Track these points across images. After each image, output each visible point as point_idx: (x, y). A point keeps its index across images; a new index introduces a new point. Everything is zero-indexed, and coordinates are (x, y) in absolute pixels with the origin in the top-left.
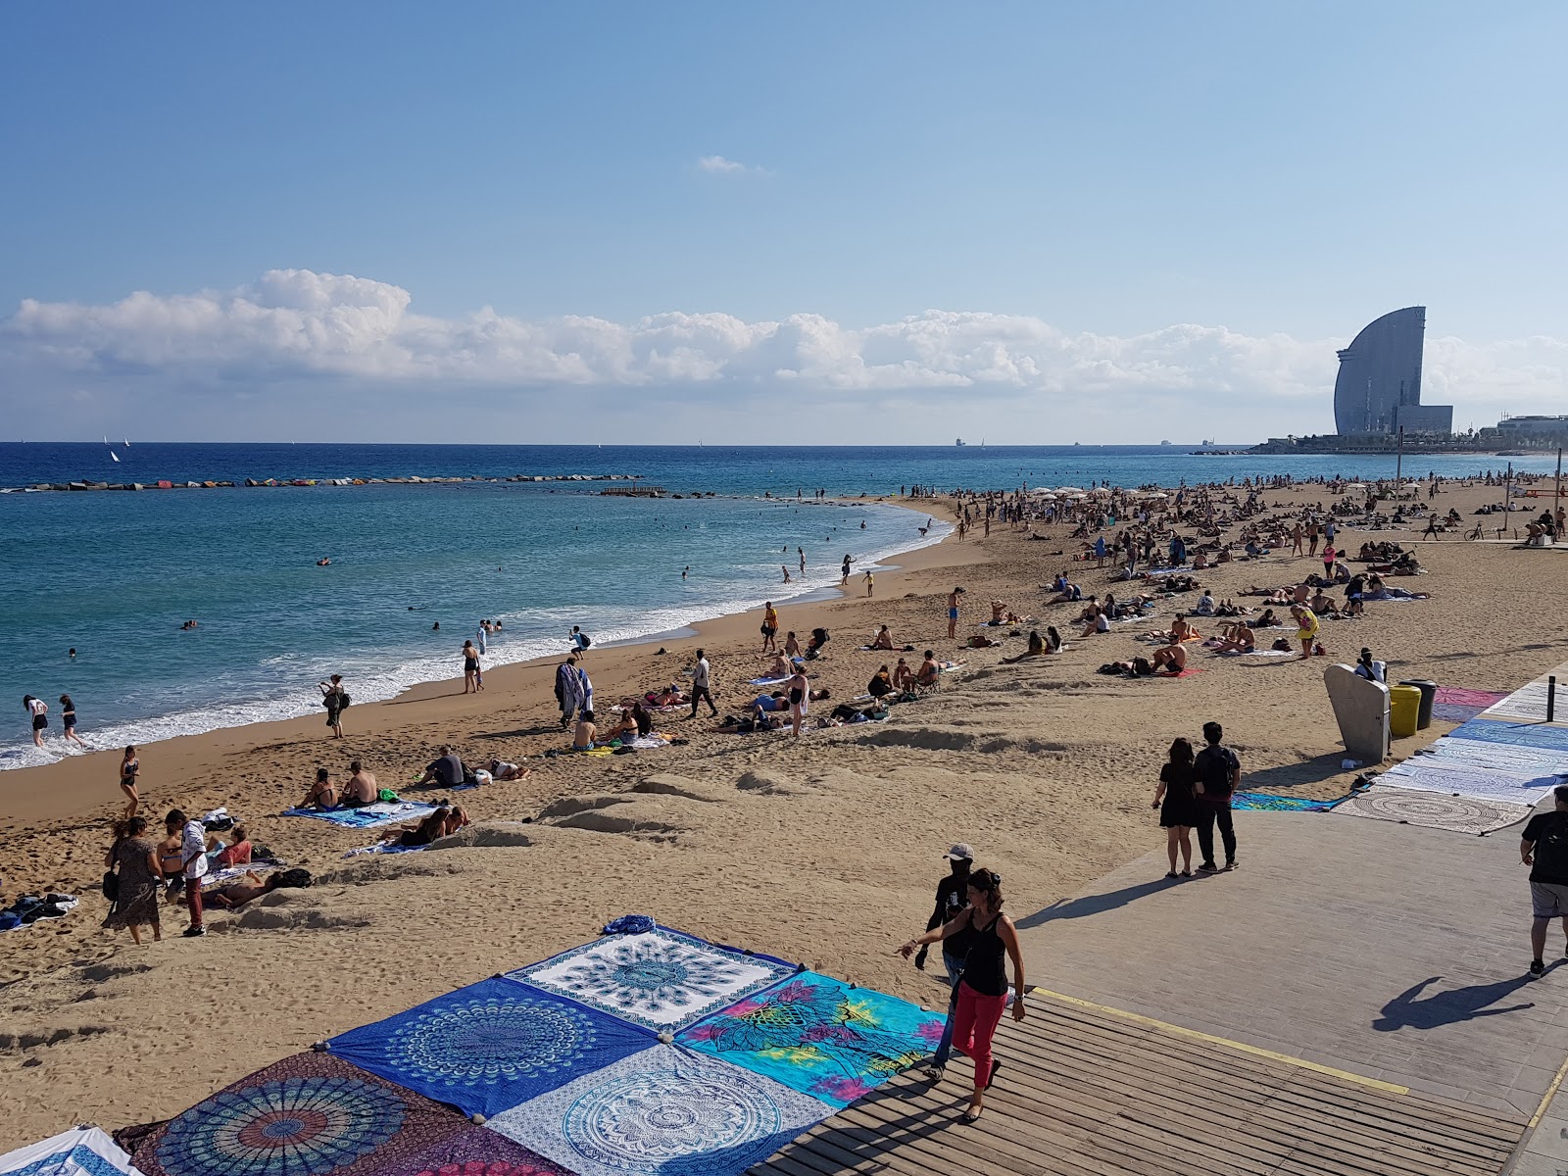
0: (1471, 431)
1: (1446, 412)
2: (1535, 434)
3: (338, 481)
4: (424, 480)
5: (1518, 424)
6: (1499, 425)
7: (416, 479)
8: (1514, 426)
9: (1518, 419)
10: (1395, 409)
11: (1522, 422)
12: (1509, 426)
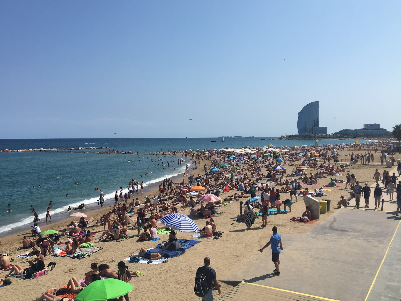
0: (332, 133)
1: (326, 128)
2: (348, 134)
3: (18, 150)
4: (45, 149)
5: (344, 131)
6: (339, 132)
7: (43, 149)
8: (343, 132)
9: (343, 130)
10: (313, 128)
11: (345, 131)
12: (342, 132)
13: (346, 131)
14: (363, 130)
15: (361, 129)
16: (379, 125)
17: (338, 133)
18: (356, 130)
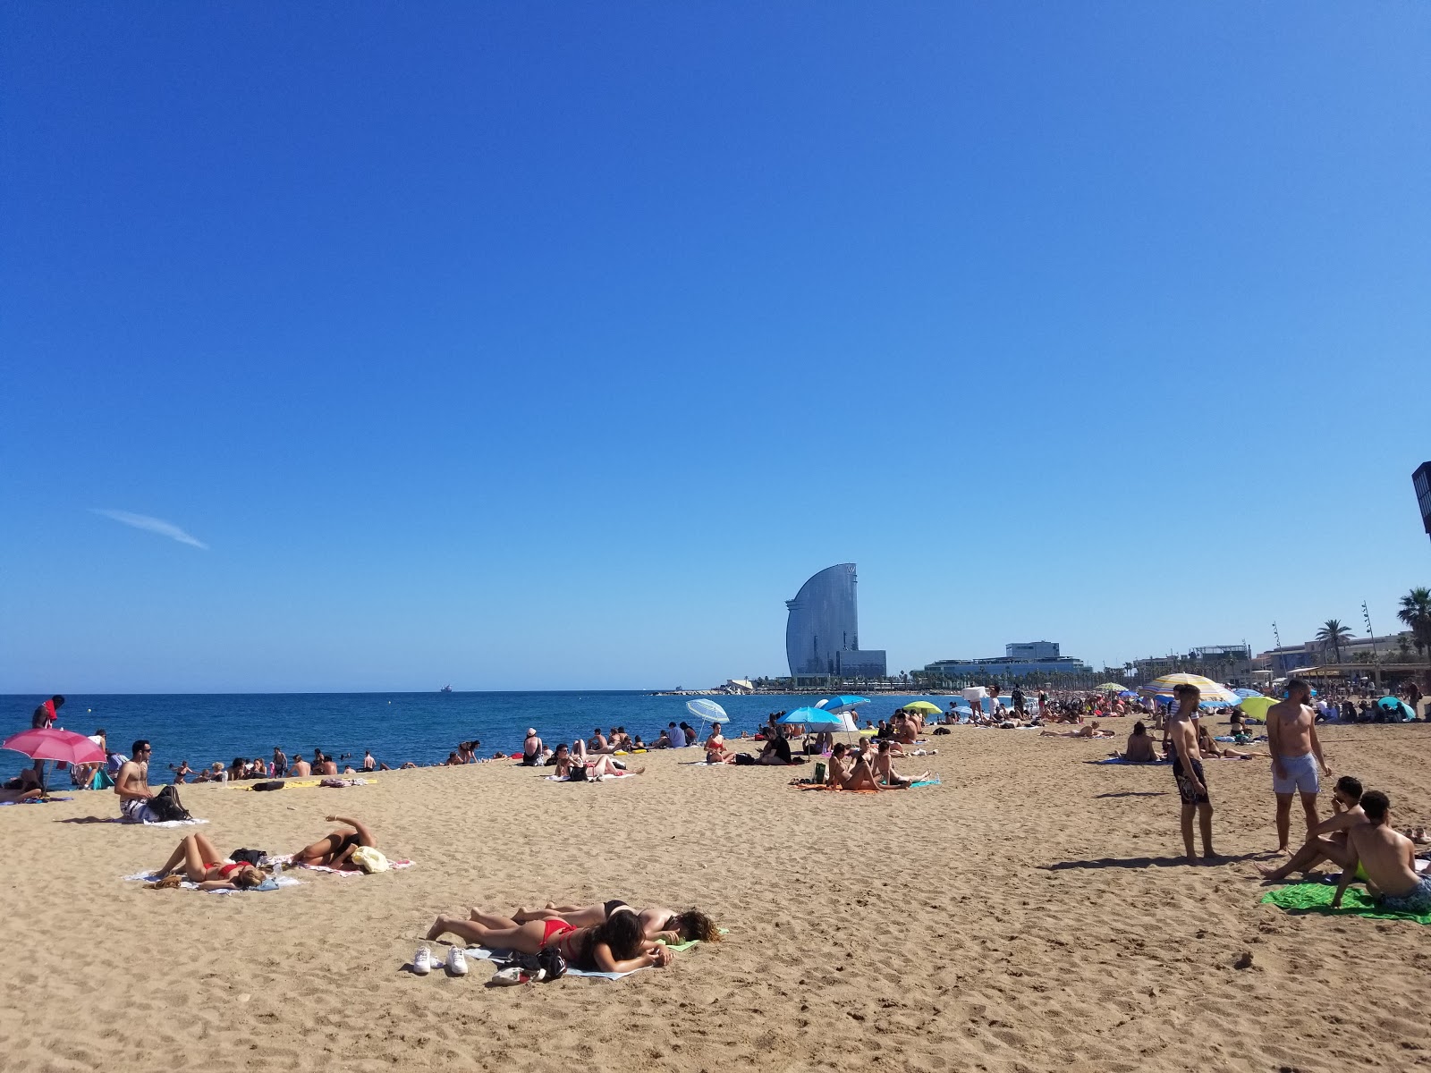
1: (881, 657)
2: (956, 676)
6: (926, 668)
8: (938, 668)
10: (838, 653)
12: (935, 669)
13: (949, 666)
14: (1005, 662)
15: (998, 661)
16: (1056, 646)
17: (921, 672)
18: (982, 662)
